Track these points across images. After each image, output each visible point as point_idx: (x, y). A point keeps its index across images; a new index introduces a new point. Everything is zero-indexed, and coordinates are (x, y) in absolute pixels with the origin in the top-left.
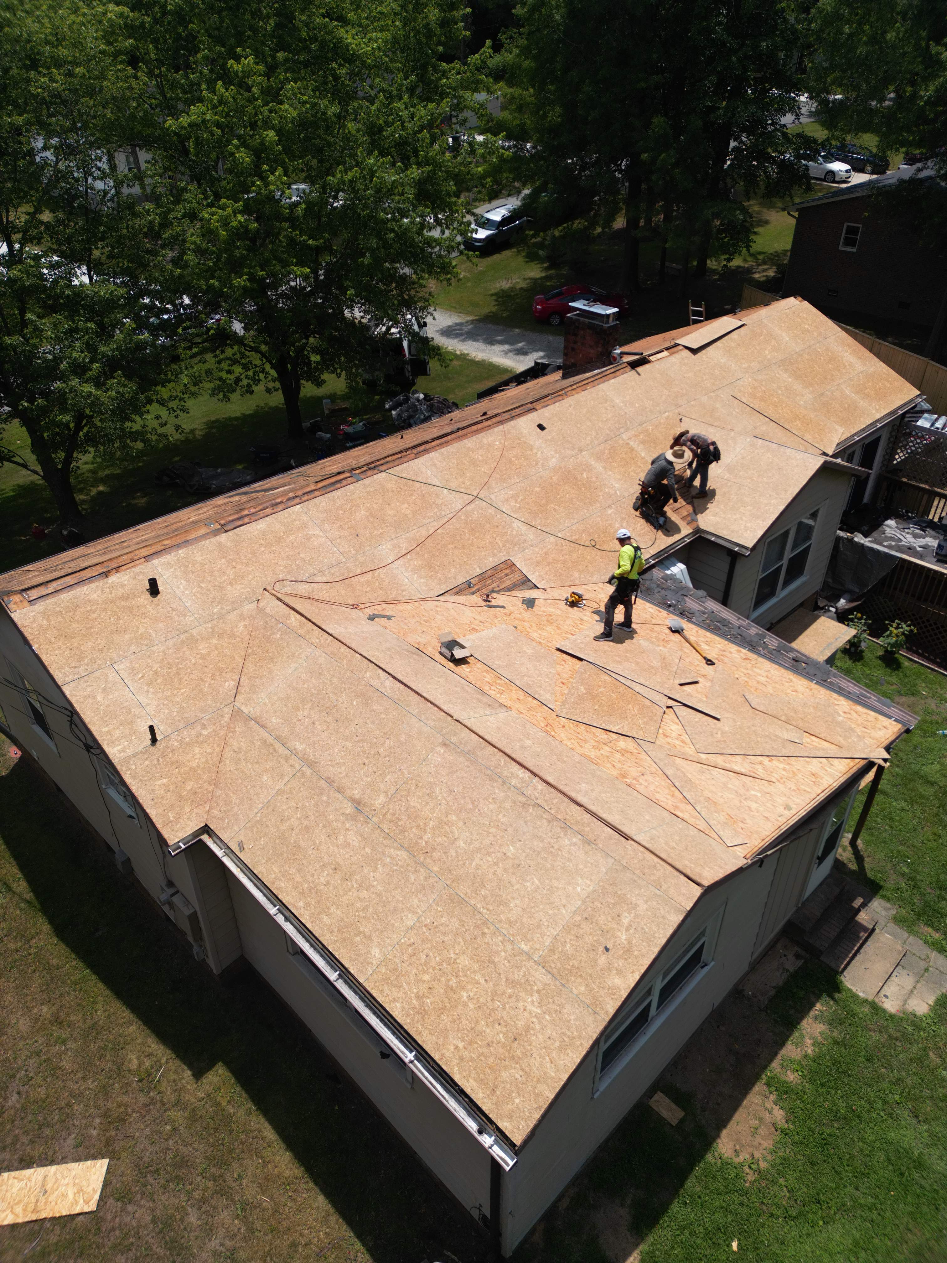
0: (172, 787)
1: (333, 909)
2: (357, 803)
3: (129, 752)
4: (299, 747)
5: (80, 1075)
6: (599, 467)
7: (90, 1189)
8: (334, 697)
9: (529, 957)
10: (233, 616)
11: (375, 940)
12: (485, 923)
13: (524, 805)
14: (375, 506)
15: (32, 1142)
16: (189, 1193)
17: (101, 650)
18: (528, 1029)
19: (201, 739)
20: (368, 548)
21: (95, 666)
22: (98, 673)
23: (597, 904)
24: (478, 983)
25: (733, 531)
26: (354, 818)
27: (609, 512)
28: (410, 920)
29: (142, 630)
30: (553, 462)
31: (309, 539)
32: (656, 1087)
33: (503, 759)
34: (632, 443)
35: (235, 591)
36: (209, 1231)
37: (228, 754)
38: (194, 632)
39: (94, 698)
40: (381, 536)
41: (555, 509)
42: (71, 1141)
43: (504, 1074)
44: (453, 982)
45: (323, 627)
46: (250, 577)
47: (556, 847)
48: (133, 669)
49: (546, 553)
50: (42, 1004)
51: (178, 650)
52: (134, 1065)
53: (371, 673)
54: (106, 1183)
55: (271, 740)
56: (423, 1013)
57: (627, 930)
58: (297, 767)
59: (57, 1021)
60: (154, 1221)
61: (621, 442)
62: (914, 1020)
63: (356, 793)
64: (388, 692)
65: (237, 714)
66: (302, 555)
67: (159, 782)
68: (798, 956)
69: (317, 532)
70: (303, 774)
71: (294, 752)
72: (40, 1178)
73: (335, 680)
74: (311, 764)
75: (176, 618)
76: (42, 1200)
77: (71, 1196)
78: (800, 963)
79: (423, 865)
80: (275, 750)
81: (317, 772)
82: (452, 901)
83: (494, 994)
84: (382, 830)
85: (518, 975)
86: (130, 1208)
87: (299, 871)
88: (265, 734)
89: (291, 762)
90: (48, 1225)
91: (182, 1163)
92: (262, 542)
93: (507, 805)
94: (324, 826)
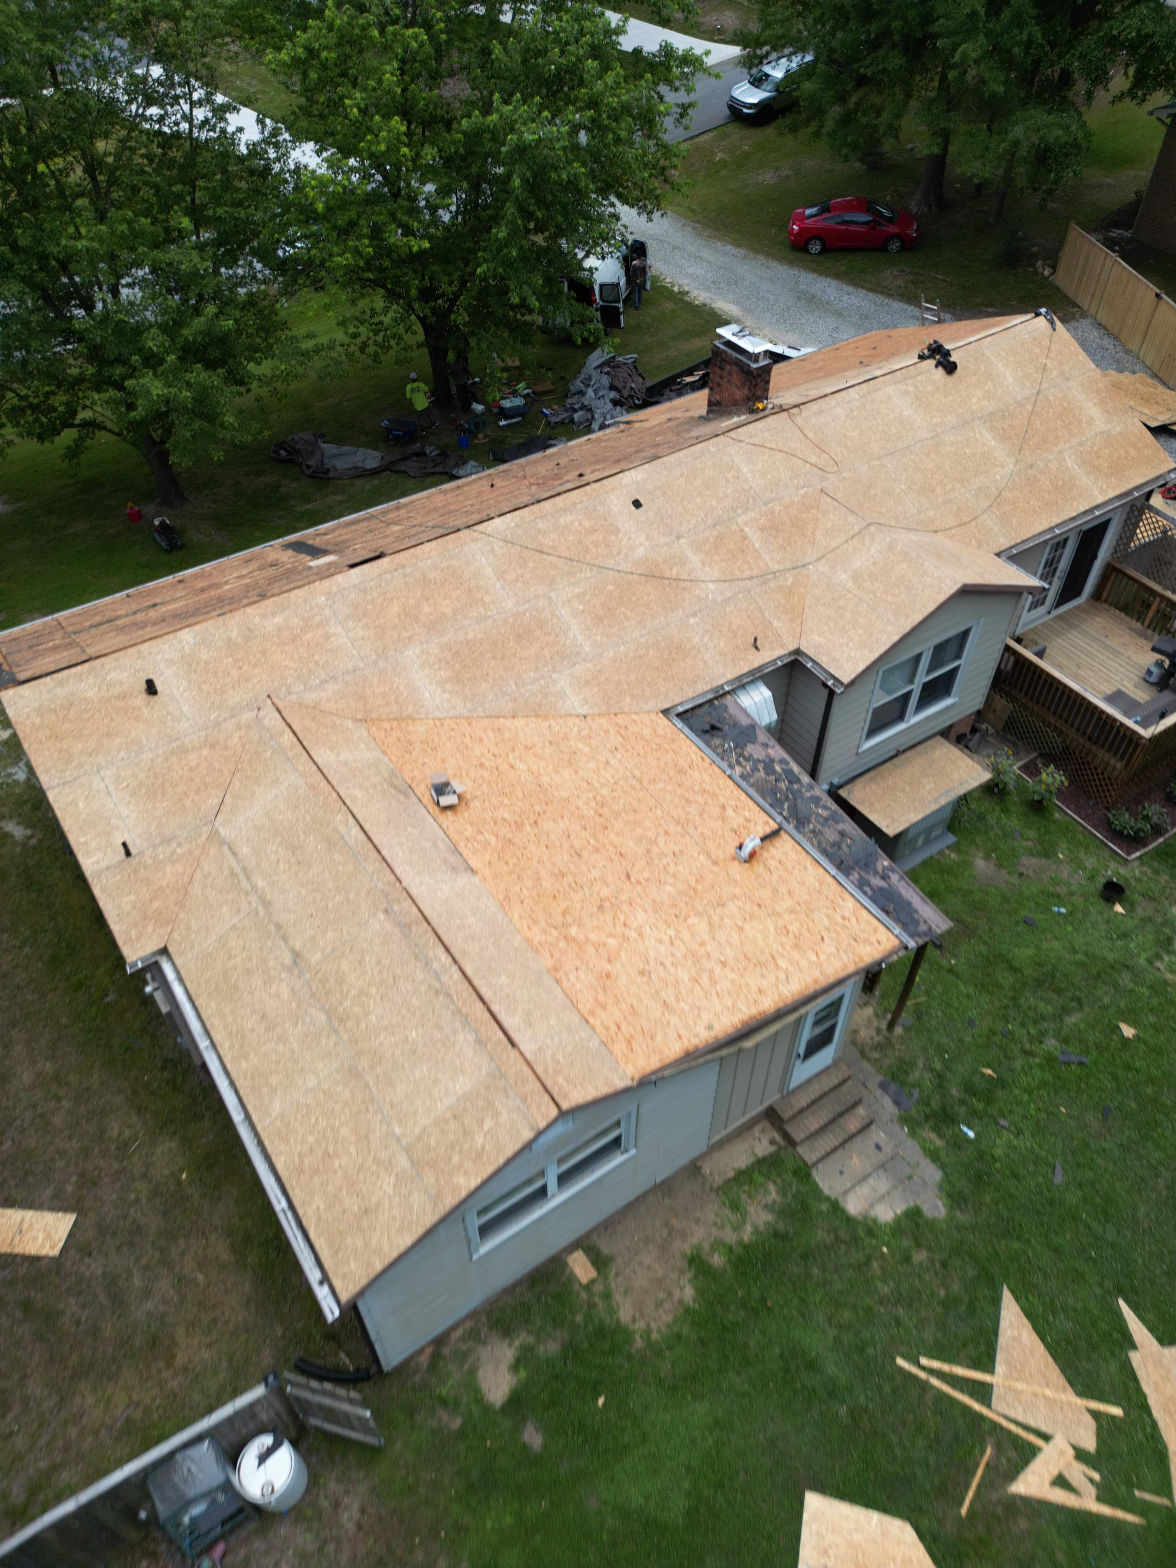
0: (138, 905)
1: (252, 1056)
2: (296, 955)
3: (103, 865)
4: (260, 883)
5: (67, 1133)
6: (694, 559)
7: (57, 1238)
8: (302, 836)
9: (398, 1140)
10: (229, 725)
11: (279, 1092)
12: (372, 1100)
13: (437, 992)
14: (411, 601)
15: (17, 1186)
16: (138, 1260)
17: (90, 755)
18: (378, 1205)
19: (175, 857)
20: (393, 653)
21: (82, 771)
22: (83, 779)
23: (469, 1105)
24: (351, 1154)
25: (833, 659)
26: (290, 970)
27: (692, 621)
28: (312, 1082)
29: (133, 735)
30: (641, 551)
31: (327, 638)
32: (576, 1245)
33: (433, 939)
34: (747, 530)
35: (234, 698)
36: (147, 1293)
37: (198, 877)
38: (187, 741)
39: (76, 805)
40: (410, 639)
41: (625, 615)
42: (49, 1191)
43: (349, 1241)
44: (331, 1150)
45: (312, 753)
46: (256, 681)
47: (451, 1040)
48: (119, 777)
49: (599, 671)
50: (47, 1060)
51: (167, 759)
52: (115, 1133)
53: (341, 816)
54: (71, 1235)
55: (238, 869)
56: (300, 1170)
57: (485, 1135)
58: (254, 904)
59: (57, 1078)
60: (104, 1275)
61: (734, 527)
62: (871, 1227)
63: (298, 945)
64: (352, 843)
65: (214, 835)
66: (317, 658)
67: (128, 898)
68: (772, 1142)
69: (339, 630)
70: (257, 913)
71: (254, 888)
72: (18, 1220)
73: (308, 818)
74: (267, 904)
75: (170, 724)
76: (17, 1238)
77: (40, 1239)
78: (772, 1149)
79: (336, 1031)
80: (239, 882)
81: (269, 914)
82: (350, 1072)
83: (361, 1167)
84: (310, 988)
85: (384, 1155)
86: (87, 1260)
87: (233, 1012)
88: (233, 862)
89: (250, 898)
90: (19, 1259)
91: (138, 1230)
92: (275, 639)
93: (423, 988)
94: (263, 972)
